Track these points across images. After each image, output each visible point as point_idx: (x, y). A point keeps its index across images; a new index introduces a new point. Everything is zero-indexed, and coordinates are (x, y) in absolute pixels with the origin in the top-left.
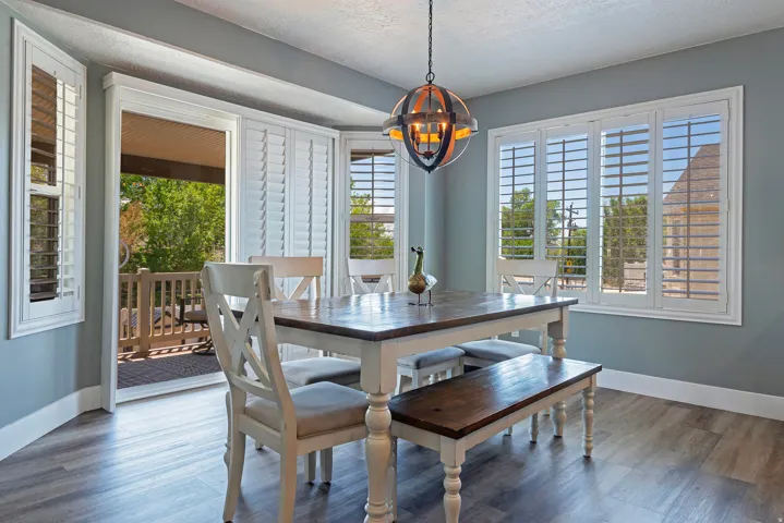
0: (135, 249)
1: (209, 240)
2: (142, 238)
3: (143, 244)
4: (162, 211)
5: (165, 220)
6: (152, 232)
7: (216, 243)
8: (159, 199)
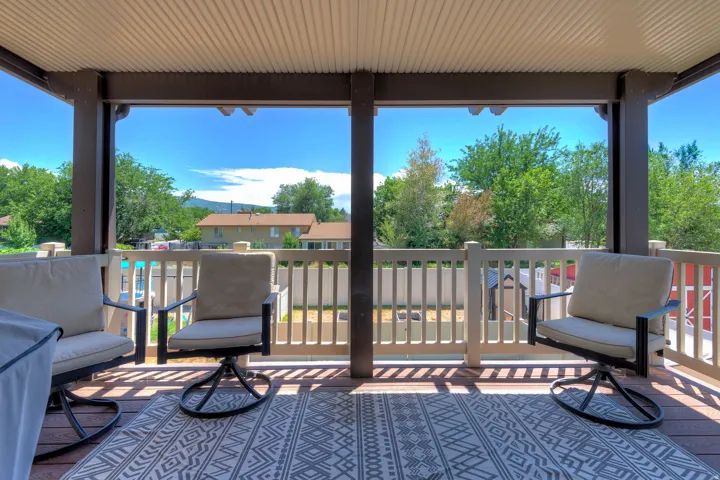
0: (486, 223)
1: (542, 215)
2: (491, 215)
3: (491, 219)
4: (505, 195)
5: (507, 201)
6: (497, 210)
7: (547, 217)
8: (503, 186)
